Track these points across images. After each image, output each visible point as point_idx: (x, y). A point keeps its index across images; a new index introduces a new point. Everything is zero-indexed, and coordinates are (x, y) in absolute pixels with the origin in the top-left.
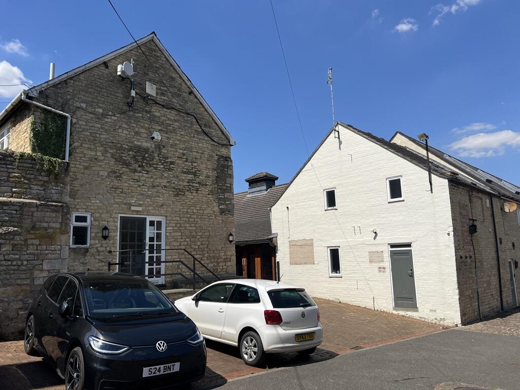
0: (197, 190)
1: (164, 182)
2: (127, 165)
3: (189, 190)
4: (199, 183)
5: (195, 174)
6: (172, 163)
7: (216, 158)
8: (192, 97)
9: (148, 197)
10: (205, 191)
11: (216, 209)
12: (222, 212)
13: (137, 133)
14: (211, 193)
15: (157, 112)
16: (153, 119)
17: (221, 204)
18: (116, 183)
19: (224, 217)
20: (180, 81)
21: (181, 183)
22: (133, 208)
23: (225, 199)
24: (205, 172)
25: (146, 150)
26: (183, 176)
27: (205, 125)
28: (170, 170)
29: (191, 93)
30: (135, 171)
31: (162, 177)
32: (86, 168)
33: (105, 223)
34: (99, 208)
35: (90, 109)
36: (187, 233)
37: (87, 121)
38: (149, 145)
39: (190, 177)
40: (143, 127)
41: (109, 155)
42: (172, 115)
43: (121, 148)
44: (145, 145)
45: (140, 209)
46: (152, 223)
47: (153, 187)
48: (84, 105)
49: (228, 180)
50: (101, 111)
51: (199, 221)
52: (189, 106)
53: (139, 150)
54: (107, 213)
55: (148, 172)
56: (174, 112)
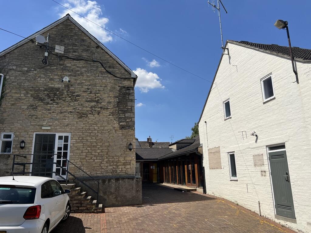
0: (99, 113)
1: (71, 109)
2: (42, 100)
3: (91, 113)
4: (101, 108)
5: (97, 102)
6: (78, 96)
7: (118, 88)
8: (99, 50)
9: (56, 120)
10: (106, 113)
11: (117, 125)
12: (122, 127)
13: (51, 79)
14: (112, 114)
15: (68, 64)
16: (65, 69)
17: (121, 122)
18: (33, 112)
19: (124, 131)
20: (89, 41)
21: (84, 109)
22: (43, 128)
23: (125, 118)
24: (107, 100)
25: (58, 89)
26: (87, 104)
27: (110, 67)
28: (76, 100)
29: (98, 47)
30: (48, 103)
31: (69, 106)
32: (13, 105)
33: (23, 139)
34: (19, 129)
35: (18, 69)
36: (89, 144)
37: (16, 77)
38: (60, 86)
39: (93, 104)
40: (56, 75)
41: (29, 95)
42: (81, 64)
43: (39, 90)
44: (57, 86)
45: (49, 128)
46: (60, 138)
47: (61, 113)
48: (14, 67)
49: (129, 104)
50: (26, 69)
51: (100, 135)
52: (96, 56)
53: (52, 89)
54: (25, 131)
55: (57, 103)
56: (82, 62)
